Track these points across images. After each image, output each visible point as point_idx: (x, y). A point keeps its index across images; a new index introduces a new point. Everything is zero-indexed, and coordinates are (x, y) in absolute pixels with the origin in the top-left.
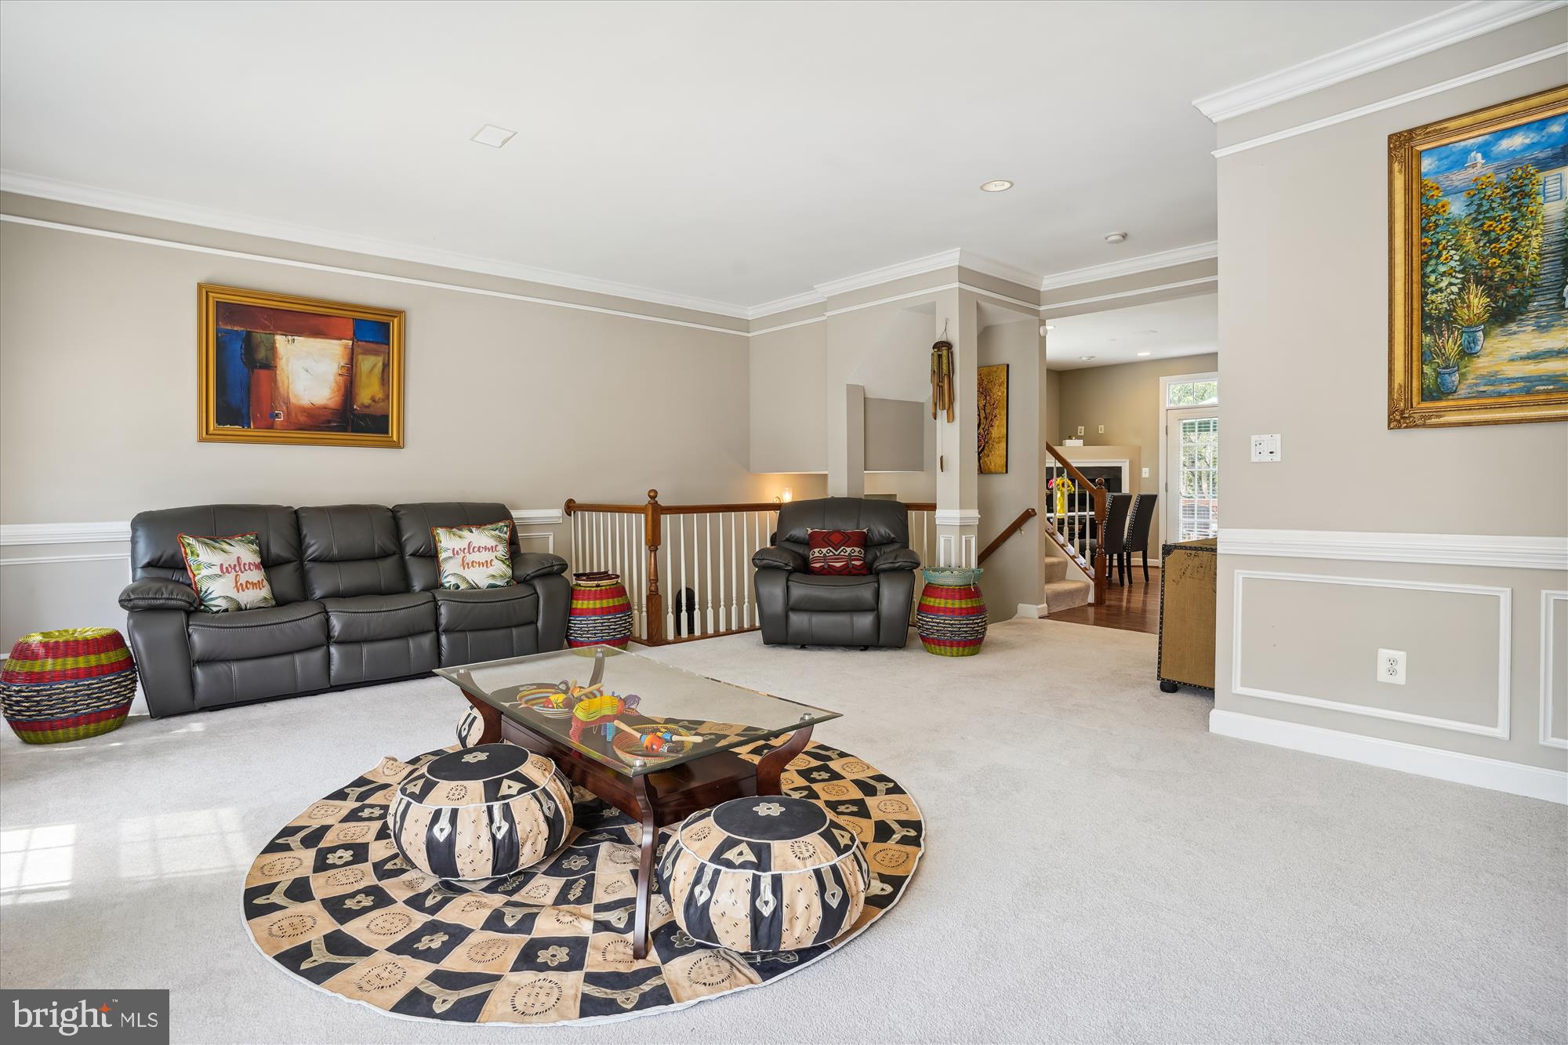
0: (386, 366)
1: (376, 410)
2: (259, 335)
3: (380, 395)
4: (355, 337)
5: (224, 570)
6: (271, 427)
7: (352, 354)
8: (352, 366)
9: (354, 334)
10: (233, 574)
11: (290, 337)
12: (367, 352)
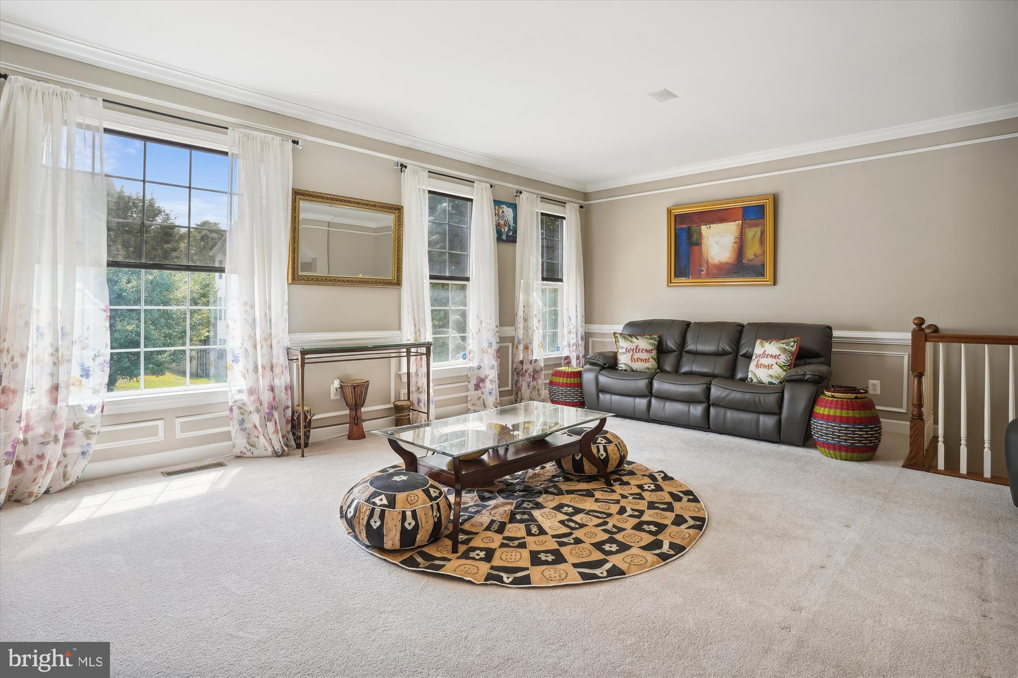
0: (763, 232)
1: (757, 262)
2: (694, 227)
3: (759, 252)
4: (744, 219)
5: (628, 351)
6: (699, 277)
7: (742, 229)
8: (742, 236)
9: (743, 217)
10: (631, 353)
11: (708, 226)
12: (751, 226)
